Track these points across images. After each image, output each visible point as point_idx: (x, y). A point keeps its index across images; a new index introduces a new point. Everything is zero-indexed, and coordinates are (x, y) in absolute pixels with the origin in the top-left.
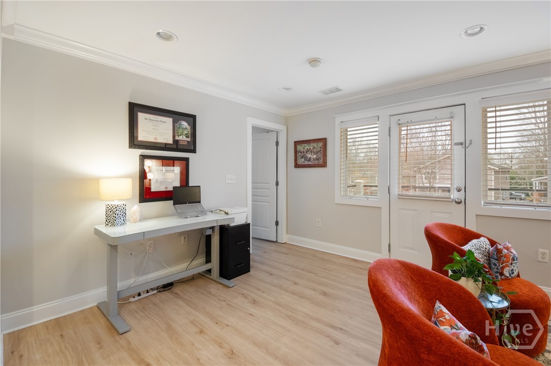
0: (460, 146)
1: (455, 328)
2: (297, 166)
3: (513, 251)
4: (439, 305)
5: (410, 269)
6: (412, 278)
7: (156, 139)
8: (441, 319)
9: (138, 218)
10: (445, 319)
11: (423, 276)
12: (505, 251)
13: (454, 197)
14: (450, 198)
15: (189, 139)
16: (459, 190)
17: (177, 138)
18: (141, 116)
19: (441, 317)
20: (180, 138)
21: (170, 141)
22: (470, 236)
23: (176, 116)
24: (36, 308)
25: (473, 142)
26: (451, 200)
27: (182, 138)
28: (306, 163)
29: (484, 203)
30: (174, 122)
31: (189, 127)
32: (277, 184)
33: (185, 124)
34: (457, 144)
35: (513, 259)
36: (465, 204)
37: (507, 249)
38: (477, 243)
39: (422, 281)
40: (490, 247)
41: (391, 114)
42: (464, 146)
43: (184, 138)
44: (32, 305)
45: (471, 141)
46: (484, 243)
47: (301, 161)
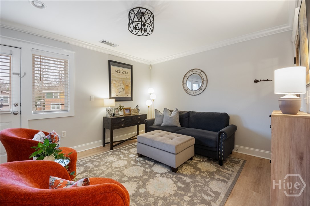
0: (17, 75)
1: (68, 185)
3: (57, 134)
4: (53, 178)
5: (15, 166)
6: (20, 173)
8: (58, 185)
10: (61, 183)
11: (27, 167)
12: (55, 135)
13: (12, 110)
14: (10, 111)
16: (16, 105)
19: (58, 184)
22: (32, 133)
25: (26, 74)
26: (11, 113)
29: (33, 112)
34: (14, 74)
35: (59, 139)
36: (21, 114)
37: (55, 134)
38: (39, 135)
39: (27, 171)
40: (45, 136)
42: (20, 75)
45: (25, 73)
46: (42, 134)
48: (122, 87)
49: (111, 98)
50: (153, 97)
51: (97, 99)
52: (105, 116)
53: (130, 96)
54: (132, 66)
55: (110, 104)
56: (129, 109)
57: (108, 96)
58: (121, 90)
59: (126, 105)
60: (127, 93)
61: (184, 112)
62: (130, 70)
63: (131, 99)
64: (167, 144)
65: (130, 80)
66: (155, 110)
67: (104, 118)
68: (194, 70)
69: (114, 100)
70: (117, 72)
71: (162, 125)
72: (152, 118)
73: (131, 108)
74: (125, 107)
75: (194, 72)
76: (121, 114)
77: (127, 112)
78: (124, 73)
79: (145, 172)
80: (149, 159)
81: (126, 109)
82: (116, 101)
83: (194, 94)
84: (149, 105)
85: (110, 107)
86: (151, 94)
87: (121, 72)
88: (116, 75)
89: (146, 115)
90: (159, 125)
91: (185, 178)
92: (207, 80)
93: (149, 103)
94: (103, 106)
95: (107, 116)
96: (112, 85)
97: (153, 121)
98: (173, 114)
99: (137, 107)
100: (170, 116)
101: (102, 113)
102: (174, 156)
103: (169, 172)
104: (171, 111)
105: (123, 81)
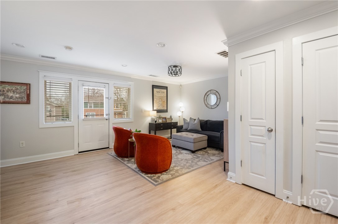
13: (105, 117)
16: (107, 115)
26: (104, 119)
28: (7, 100)
34: (106, 98)
36: (109, 120)
48: (161, 103)
49: (153, 110)
50: (183, 109)
51: (145, 111)
52: (150, 122)
53: (166, 109)
54: (167, 87)
55: (154, 114)
56: (165, 118)
57: (152, 109)
58: (160, 105)
59: (163, 115)
60: (164, 107)
61: (204, 120)
62: (166, 90)
63: (166, 111)
64: (189, 138)
65: (166, 98)
66: (184, 119)
67: (149, 123)
68: (211, 91)
69: (156, 112)
70: (157, 92)
71: (188, 129)
72: (182, 124)
73: (167, 118)
74: (163, 116)
75: (211, 92)
76: (160, 121)
77: (164, 120)
78: (162, 92)
79: (177, 152)
80: (179, 147)
81: (163, 118)
82: (157, 112)
83: (212, 108)
84: (179, 116)
85: (154, 116)
86: (181, 107)
87: (160, 92)
88: (157, 95)
89: (177, 122)
90: (187, 129)
91: (198, 155)
92: (220, 98)
93: (179, 114)
94: (149, 116)
95: (152, 122)
96: (154, 101)
97: (182, 127)
98: (196, 122)
99: (171, 117)
100: (194, 123)
101: (148, 120)
102: (193, 144)
103: (190, 153)
104: (195, 120)
105: (161, 98)
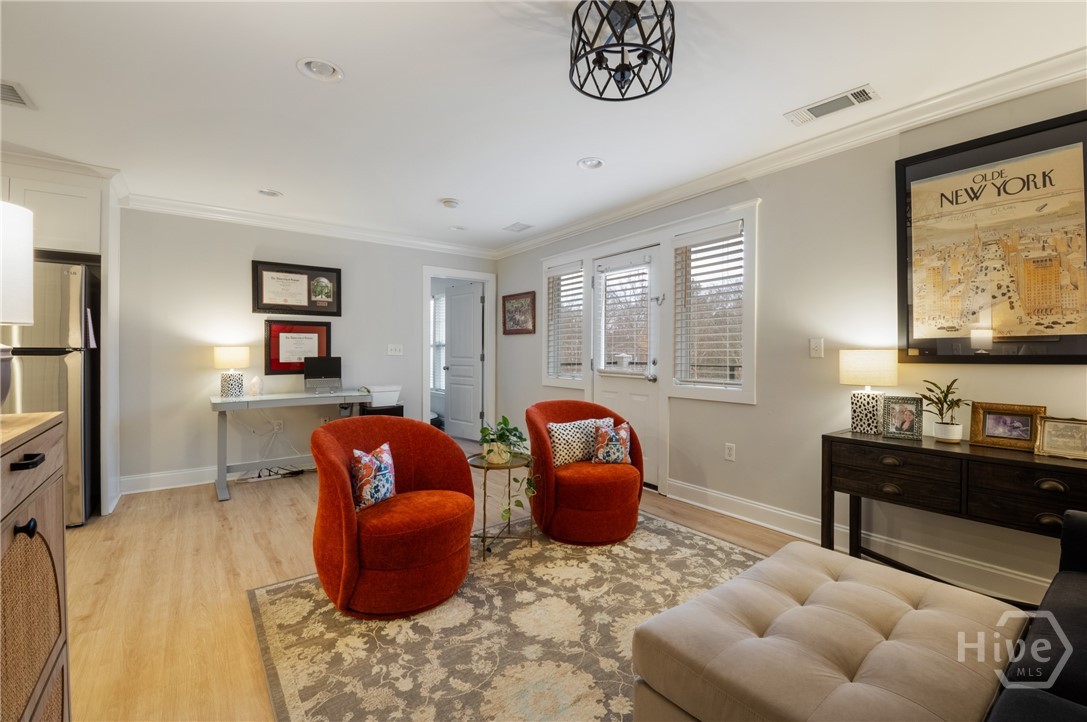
0: (656, 302)
2: (506, 332)
7: (286, 300)
9: (258, 391)
13: (649, 373)
14: (644, 375)
15: (330, 300)
16: (655, 364)
17: (313, 298)
18: (267, 276)
20: (319, 298)
21: (304, 302)
23: (313, 272)
24: (153, 475)
27: (321, 299)
28: (515, 327)
29: (680, 381)
30: (310, 280)
31: (330, 285)
32: (483, 359)
33: (324, 281)
41: (596, 257)
42: (659, 302)
43: (324, 298)
44: (149, 472)
45: (664, 295)
47: (510, 325)
48: (998, 278)
49: (909, 343)
51: (834, 350)
56: (1026, 417)
60: (1042, 311)
70: (952, 202)
81: (998, 412)
87: (988, 193)
88: (941, 224)
105: (1000, 239)
